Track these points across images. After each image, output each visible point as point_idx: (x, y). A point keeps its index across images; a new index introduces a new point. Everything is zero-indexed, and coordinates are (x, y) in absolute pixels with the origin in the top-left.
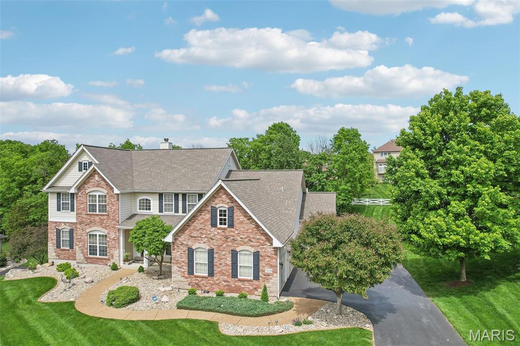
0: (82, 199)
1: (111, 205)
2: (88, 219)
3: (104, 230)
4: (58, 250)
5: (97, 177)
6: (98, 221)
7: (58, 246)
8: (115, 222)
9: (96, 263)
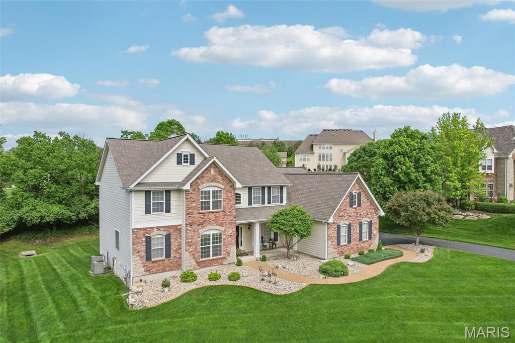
0: (194, 196)
1: (227, 201)
2: (202, 218)
3: (220, 228)
4: (148, 263)
5: (212, 172)
6: (214, 219)
7: (148, 258)
8: (232, 218)
9: (210, 266)
